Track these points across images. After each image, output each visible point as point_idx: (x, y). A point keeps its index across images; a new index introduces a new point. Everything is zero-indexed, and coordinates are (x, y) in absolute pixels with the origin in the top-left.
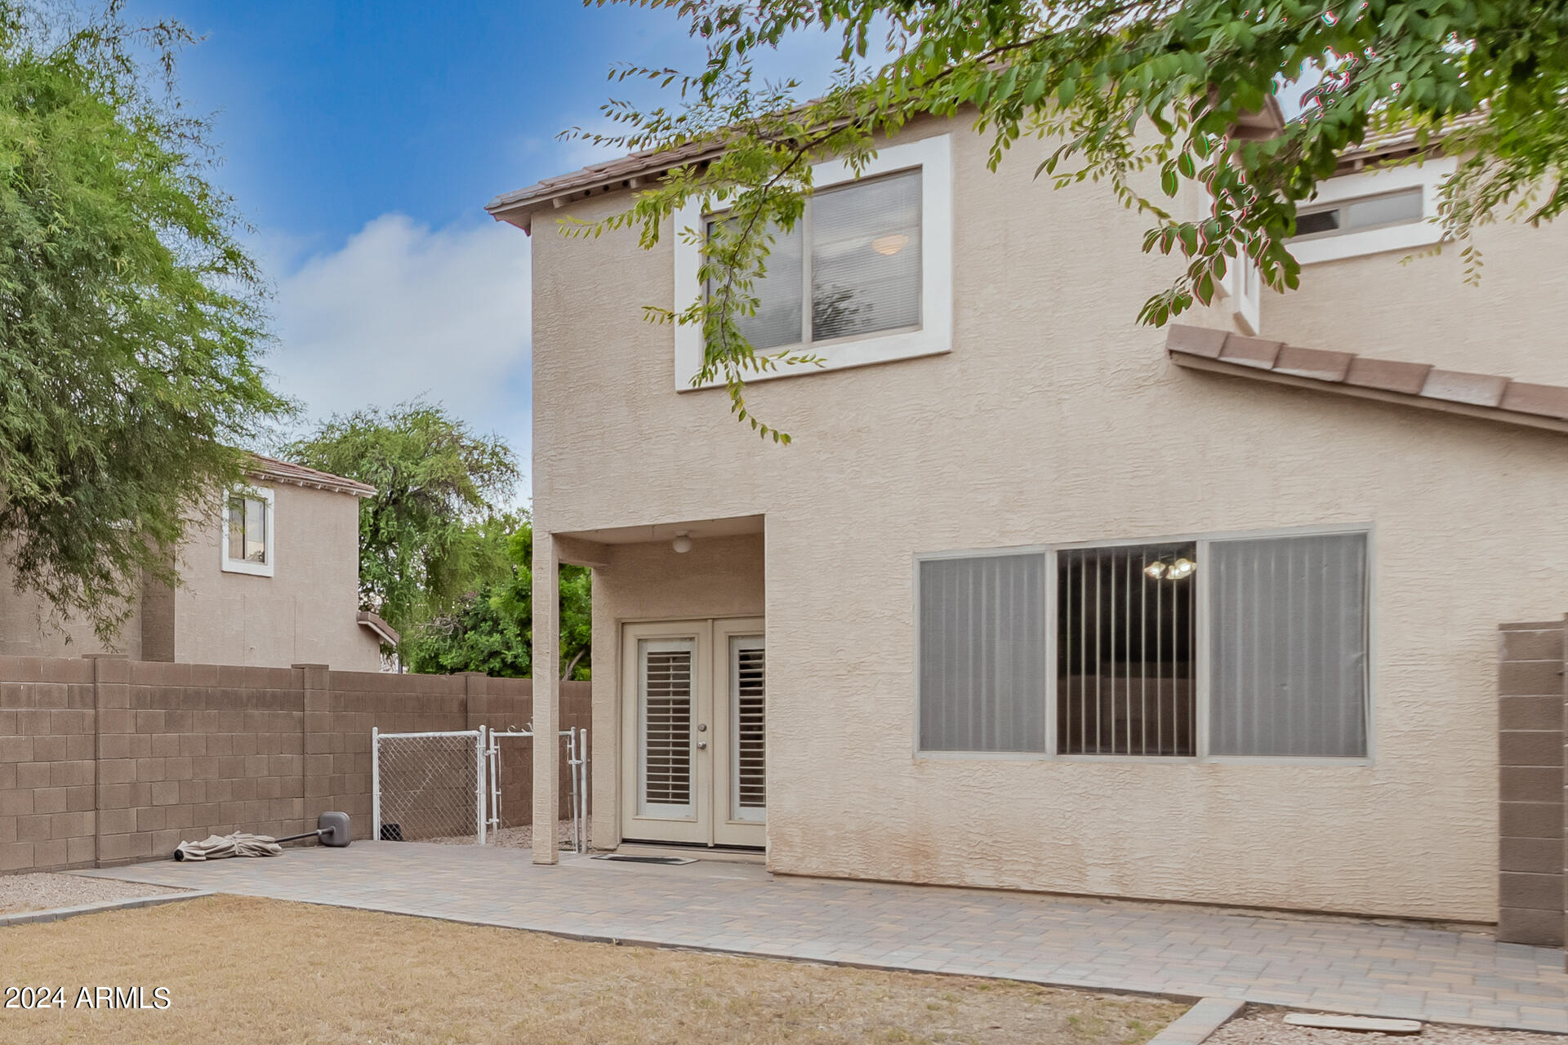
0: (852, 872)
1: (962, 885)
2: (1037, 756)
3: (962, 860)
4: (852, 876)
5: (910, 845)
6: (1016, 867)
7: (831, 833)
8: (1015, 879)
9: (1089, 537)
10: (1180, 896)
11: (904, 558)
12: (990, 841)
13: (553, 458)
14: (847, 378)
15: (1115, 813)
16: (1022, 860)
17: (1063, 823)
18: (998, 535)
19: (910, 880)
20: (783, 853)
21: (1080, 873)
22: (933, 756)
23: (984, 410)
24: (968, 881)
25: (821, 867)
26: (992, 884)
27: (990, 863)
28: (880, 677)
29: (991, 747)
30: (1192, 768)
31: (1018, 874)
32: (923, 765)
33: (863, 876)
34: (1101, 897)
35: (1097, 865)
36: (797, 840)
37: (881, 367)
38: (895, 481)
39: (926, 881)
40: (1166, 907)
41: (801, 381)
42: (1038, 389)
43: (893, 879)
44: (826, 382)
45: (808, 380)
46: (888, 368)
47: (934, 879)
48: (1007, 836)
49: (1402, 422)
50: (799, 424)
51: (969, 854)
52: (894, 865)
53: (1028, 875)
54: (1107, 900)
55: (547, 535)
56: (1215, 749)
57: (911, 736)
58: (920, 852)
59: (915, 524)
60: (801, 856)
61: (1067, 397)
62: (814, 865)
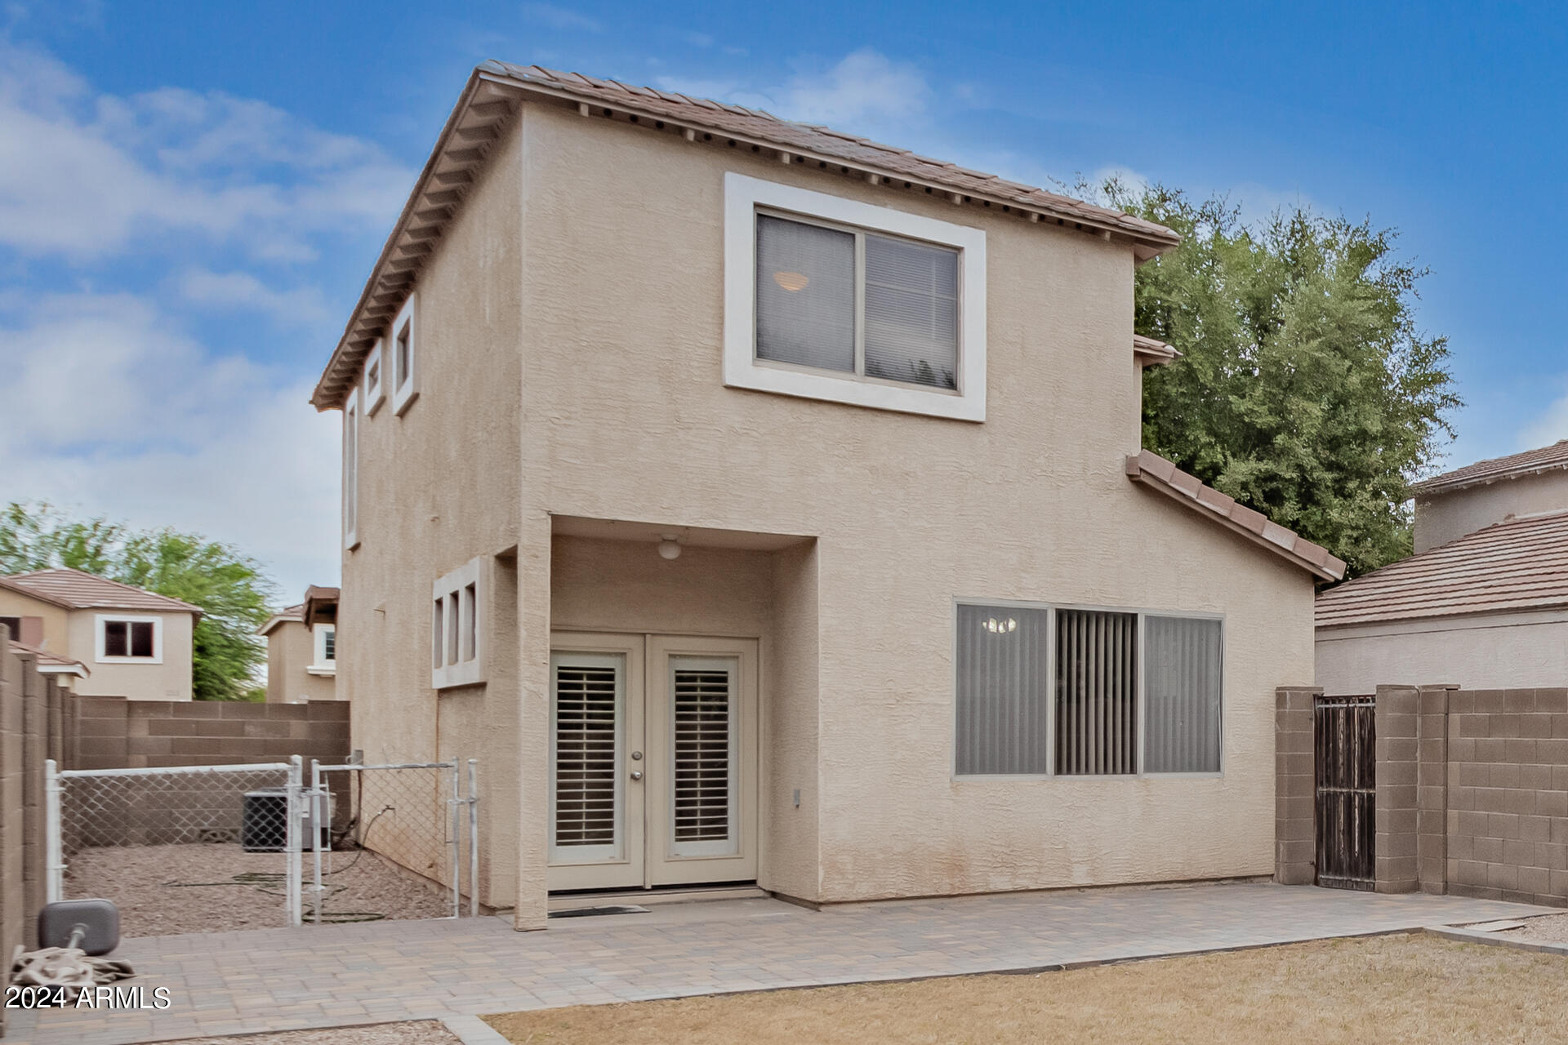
0: (898, 892)
1: (988, 891)
2: (1041, 777)
3: (987, 869)
4: (899, 896)
5: (948, 861)
6: (1026, 871)
7: (880, 856)
8: (1025, 881)
9: (1076, 601)
10: (1127, 880)
11: (945, 599)
12: (1007, 851)
13: (557, 421)
14: (897, 421)
15: (1089, 820)
16: (1030, 864)
17: (1058, 831)
18: (1015, 589)
19: (947, 893)
20: (836, 882)
21: (1068, 869)
22: (967, 779)
23: (1007, 481)
24: (992, 888)
25: (871, 891)
26: (1010, 888)
27: (1008, 870)
28: (925, 707)
29: (1012, 771)
30: (1135, 782)
31: (1027, 876)
32: (958, 787)
33: (908, 895)
34: (1079, 888)
35: (1078, 862)
36: (849, 867)
37: (926, 420)
38: (938, 528)
39: (960, 892)
40: (1117, 889)
41: (853, 412)
42: (1044, 474)
43: (933, 894)
44: (877, 419)
45: (861, 412)
46: (931, 422)
47: (966, 890)
48: (1020, 845)
49: (1238, 550)
50: (851, 453)
51: (993, 864)
52: (935, 881)
53: (1034, 876)
54: (1082, 890)
55: (544, 516)
56: (1149, 768)
57: (950, 764)
58: (957, 867)
59: (954, 570)
60: (852, 882)
61: (1063, 485)
62: (864, 890)
